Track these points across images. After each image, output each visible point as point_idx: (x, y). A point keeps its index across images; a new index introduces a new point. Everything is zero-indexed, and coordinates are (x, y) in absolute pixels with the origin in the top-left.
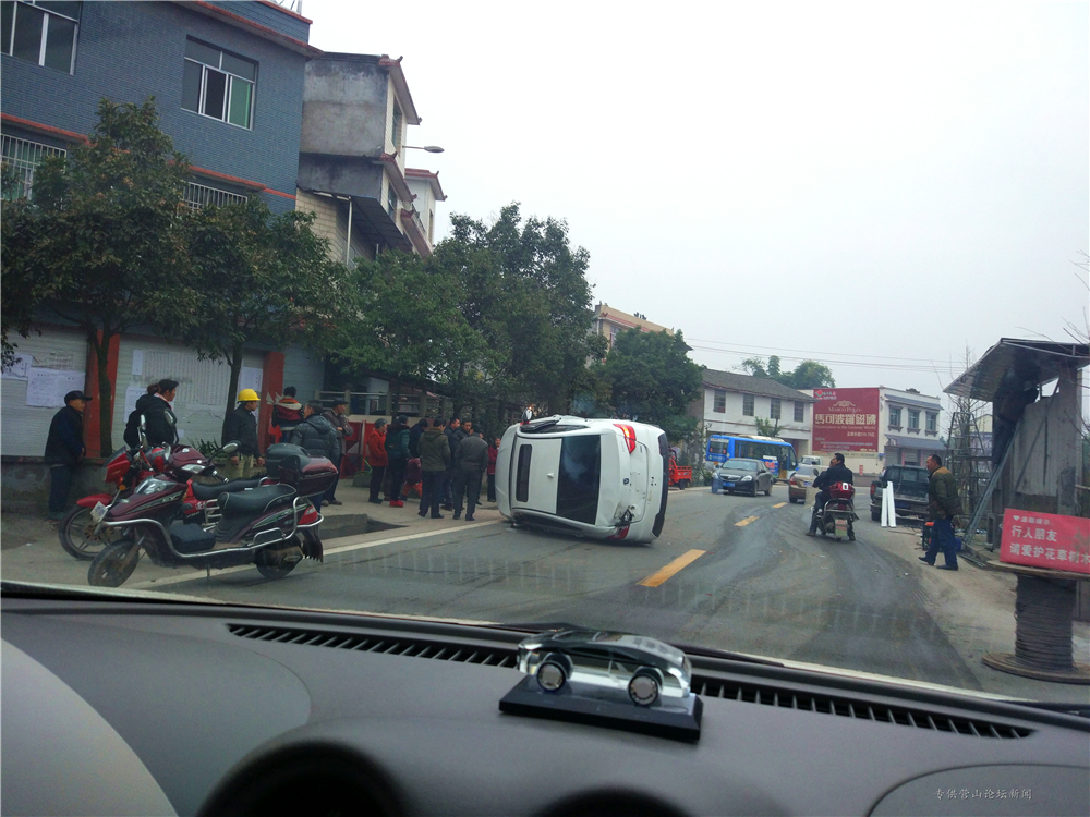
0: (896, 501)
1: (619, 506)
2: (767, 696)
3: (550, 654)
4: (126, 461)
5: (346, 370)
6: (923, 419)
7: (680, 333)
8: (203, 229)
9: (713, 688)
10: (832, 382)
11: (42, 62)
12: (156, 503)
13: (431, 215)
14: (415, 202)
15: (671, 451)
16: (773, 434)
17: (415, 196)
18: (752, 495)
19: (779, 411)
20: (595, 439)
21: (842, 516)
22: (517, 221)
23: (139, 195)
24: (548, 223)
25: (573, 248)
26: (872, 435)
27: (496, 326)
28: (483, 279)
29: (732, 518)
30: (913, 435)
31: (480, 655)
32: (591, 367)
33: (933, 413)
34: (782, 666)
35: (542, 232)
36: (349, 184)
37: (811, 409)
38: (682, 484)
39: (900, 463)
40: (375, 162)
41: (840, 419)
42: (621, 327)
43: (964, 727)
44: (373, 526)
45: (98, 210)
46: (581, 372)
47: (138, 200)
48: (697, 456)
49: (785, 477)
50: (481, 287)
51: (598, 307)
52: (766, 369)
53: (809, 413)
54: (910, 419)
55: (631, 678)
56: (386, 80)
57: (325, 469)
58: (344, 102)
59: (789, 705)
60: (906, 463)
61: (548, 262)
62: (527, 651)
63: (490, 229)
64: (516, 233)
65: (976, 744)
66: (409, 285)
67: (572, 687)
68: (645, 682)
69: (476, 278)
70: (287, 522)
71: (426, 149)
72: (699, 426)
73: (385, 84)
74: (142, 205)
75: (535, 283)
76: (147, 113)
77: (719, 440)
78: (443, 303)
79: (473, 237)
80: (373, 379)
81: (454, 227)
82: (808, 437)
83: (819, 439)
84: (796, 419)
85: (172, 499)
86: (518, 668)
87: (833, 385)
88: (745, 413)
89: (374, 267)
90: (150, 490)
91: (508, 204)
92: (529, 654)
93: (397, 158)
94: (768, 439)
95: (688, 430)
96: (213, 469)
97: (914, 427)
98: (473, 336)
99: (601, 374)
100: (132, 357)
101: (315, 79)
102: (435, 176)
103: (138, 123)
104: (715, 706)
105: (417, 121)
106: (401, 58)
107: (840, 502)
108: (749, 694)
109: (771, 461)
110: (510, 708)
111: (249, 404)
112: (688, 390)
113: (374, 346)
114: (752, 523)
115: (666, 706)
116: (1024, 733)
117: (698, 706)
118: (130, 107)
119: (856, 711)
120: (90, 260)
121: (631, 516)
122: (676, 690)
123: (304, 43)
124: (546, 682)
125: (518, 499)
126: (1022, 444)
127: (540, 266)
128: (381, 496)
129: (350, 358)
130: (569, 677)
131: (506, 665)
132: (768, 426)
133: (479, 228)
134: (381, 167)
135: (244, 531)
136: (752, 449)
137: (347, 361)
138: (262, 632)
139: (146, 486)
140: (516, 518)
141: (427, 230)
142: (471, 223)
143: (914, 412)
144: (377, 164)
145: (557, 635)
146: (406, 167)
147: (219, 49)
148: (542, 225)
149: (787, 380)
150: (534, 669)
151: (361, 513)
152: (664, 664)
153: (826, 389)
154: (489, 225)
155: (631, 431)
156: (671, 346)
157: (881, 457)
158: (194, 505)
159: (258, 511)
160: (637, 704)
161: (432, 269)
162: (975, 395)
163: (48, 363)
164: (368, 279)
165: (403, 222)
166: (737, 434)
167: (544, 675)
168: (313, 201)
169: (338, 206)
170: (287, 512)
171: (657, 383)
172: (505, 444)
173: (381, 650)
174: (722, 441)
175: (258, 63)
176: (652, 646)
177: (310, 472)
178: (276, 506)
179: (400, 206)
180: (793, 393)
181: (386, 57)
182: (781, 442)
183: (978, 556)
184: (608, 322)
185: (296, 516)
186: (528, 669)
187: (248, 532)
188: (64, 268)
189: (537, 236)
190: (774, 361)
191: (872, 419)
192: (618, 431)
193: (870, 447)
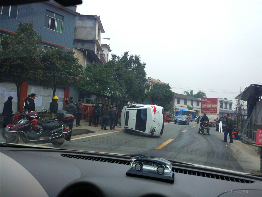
0: (222, 126)
1: (151, 127)
2: (190, 173)
3: (138, 162)
4: (19, 115)
5: (84, 92)
6: (228, 106)
7: (168, 84)
8: (44, 55)
9: (177, 170)
10: (206, 96)
11: (9, 16)
12: (23, 126)
13: (108, 55)
14: (103, 52)
15: (166, 113)
16: (192, 109)
17: (103, 50)
18: (185, 124)
19: (193, 104)
20: (145, 110)
21: (205, 129)
22: (128, 56)
23: (27, 46)
24: (135, 56)
25: (142, 62)
26: (216, 109)
27: (122, 81)
28: (119, 70)
29: (181, 130)
30: (226, 110)
31: (121, 162)
32: (146, 92)
33: (231, 104)
34: (193, 165)
35: (134, 58)
36: (87, 46)
37: (201, 103)
38: (169, 121)
39: (223, 116)
40: (93, 42)
41: (208, 106)
42: (154, 83)
43: (237, 180)
44: (89, 132)
45: (16, 49)
46: (144, 93)
47: (26, 47)
48: (173, 114)
49: (194, 120)
50: (118, 72)
51: (148, 78)
52: (190, 93)
53: (200, 104)
54: (225, 106)
55: (157, 168)
56: (96, 21)
57: (71, 117)
58: (86, 27)
59: (195, 175)
60: (224, 116)
61: (135, 66)
62: (133, 161)
63: (121, 58)
64: (127, 59)
65: (240, 185)
66: (100, 71)
67: (143, 169)
68: (161, 169)
69: (117, 69)
70: (60, 131)
71: (106, 39)
72: (173, 107)
73: (96, 23)
74: (27, 48)
75: (132, 71)
76: (31, 25)
77: (178, 111)
78: (109, 76)
79: (117, 60)
80: (92, 95)
81: (112, 57)
82: (200, 110)
83: (203, 110)
84: (197, 106)
85: (28, 125)
86: (130, 165)
87: (206, 97)
88: (185, 104)
89: (91, 66)
90: (22, 123)
91: (126, 52)
92: (133, 162)
93: (99, 41)
94: (190, 110)
95: (170, 108)
96: (39, 117)
97: (226, 108)
98: (116, 84)
99: (149, 94)
100: (31, 89)
101: (79, 21)
102: (109, 46)
103: (28, 28)
104: (177, 175)
105: (104, 32)
106: (100, 16)
107: (205, 125)
108: (185, 172)
109: (191, 116)
110: (128, 175)
111: (56, 100)
112: (170, 98)
113: (91, 86)
114: (186, 131)
115: (166, 175)
116: (252, 182)
117: (173, 175)
118: (26, 24)
119: (211, 176)
120: (14, 62)
121: (155, 130)
122: (168, 171)
123: (75, 11)
124: (137, 168)
125: (126, 125)
126: (255, 112)
127: (133, 67)
128: (92, 124)
129: (85, 89)
130: (142, 167)
131: (127, 164)
132: (190, 107)
133: (118, 57)
134: (95, 43)
135: (48, 134)
136: (186, 113)
137: (84, 90)
138: (69, 156)
139: (21, 122)
140: (125, 130)
141: (107, 59)
142: (117, 56)
143: (226, 104)
144: (94, 42)
145: (140, 157)
146: (101, 43)
147: (54, 13)
148: (134, 57)
149: (195, 96)
150: (134, 165)
151: (86, 128)
152: (165, 164)
153: (204, 98)
154: (121, 57)
155: (155, 108)
156: (166, 87)
157: (218, 115)
158: (37, 127)
159: (52, 128)
160: (159, 174)
161: (106, 67)
162: (242, 99)
163: (10, 90)
164: (90, 70)
165: (100, 56)
166: (182, 109)
167: (137, 167)
168: (77, 51)
169: (83, 52)
170: (60, 129)
171: (163, 96)
172: (123, 111)
173: (97, 160)
174: (179, 111)
175: (63, 16)
176: (162, 160)
177: (66, 118)
178: (57, 127)
179: (99, 53)
180: (196, 99)
181: (96, 16)
182: (193, 111)
183: (244, 141)
184: (151, 81)
185: (63, 130)
186: (133, 165)
187: (49, 134)
188: (7, 65)
189: (133, 59)
190: (192, 91)
191: (216, 106)
192: (151, 108)
193: (215, 113)
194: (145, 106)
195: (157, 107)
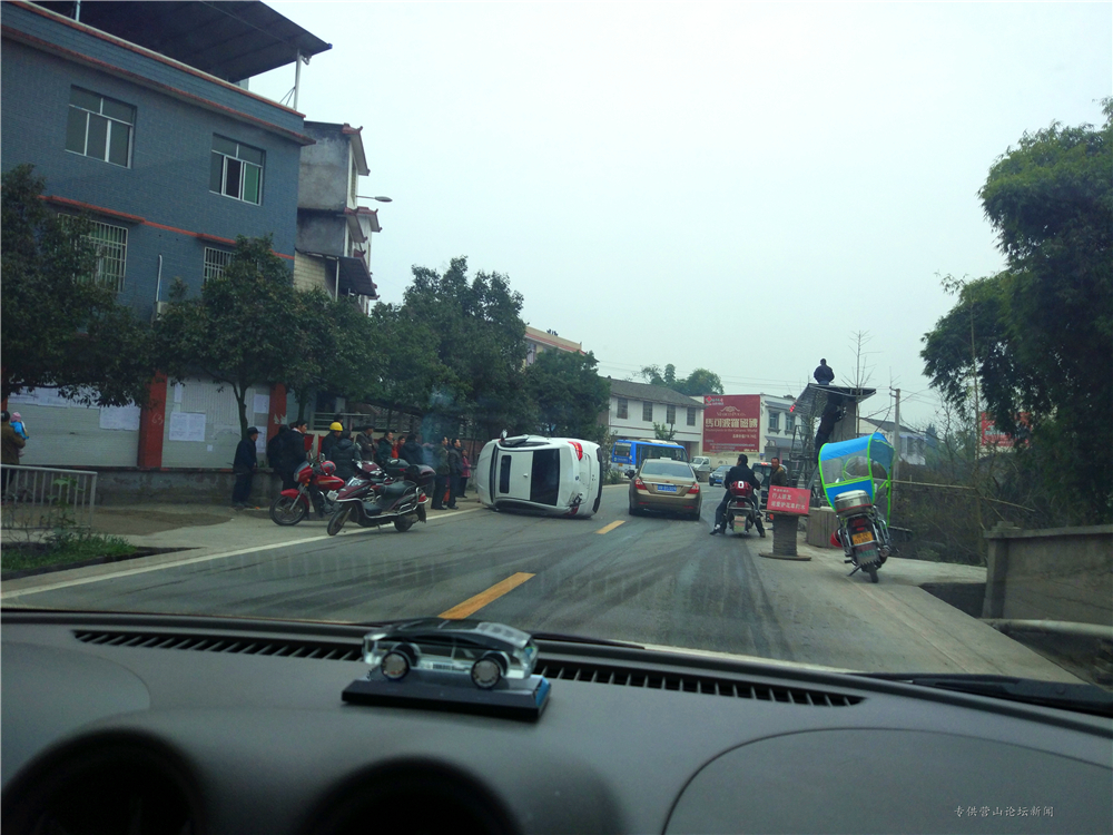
1: (572, 494)
2: (621, 677)
3: (395, 643)
6: (798, 422)
9: (553, 670)
10: (721, 388)
11: (107, 160)
12: (356, 491)
16: (669, 438)
19: (674, 417)
20: (556, 452)
24: (493, 276)
25: (512, 294)
26: (754, 436)
30: (790, 437)
31: (323, 650)
35: (488, 283)
37: (702, 413)
40: (339, 215)
41: (726, 423)
43: (800, 697)
52: (663, 376)
53: (700, 417)
54: (787, 422)
55: (474, 662)
56: (347, 144)
58: (313, 163)
62: (372, 642)
63: (442, 276)
67: (417, 674)
68: (487, 667)
70: (414, 501)
71: (376, 199)
73: (346, 149)
77: (623, 444)
79: (429, 283)
81: (415, 276)
82: (699, 439)
83: (708, 441)
84: (689, 423)
85: (365, 488)
86: (363, 659)
87: (722, 391)
88: (645, 419)
94: (664, 443)
97: (790, 430)
100: (174, 389)
102: (375, 214)
105: (368, 171)
106: (361, 127)
108: (604, 675)
110: (353, 698)
116: (855, 700)
117: (543, 690)
121: (580, 500)
122: (518, 673)
123: (301, 134)
124: (391, 671)
125: (500, 491)
130: (414, 665)
131: (349, 658)
132: (664, 430)
133: (434, 276)
134: (345, 219)
135: (394, 505)
136: (651, 451)
142: (429, 273)
144: (341, 217)
147: (236, 142)
148: (488, 277)
149: (681, 387)
152: (509, 647)
153: (715, 396)
154: (441, 273)
155: (579, 446)
157: (761, 456)
159: (399, 495)
160: (480, 688)
166: (638, 438)
167: (389, 664)
168: (307, 261)
169: (326, 263)
170: (413, 495)
172: (486, 453)
174: (627, 444)
175: (265, 151)
178: (409, 493)
179: (354, 247)
180: (685, 400)
181: (348, 125)
182: (675, 444)
185: (417, 498)
187: (396, 506)
189: (484, 286)
190: (670, 369)
191: (754, 422)
192: (572, 446)
193: (750, 448)
194: (555, 443)
195: (585, 444)
